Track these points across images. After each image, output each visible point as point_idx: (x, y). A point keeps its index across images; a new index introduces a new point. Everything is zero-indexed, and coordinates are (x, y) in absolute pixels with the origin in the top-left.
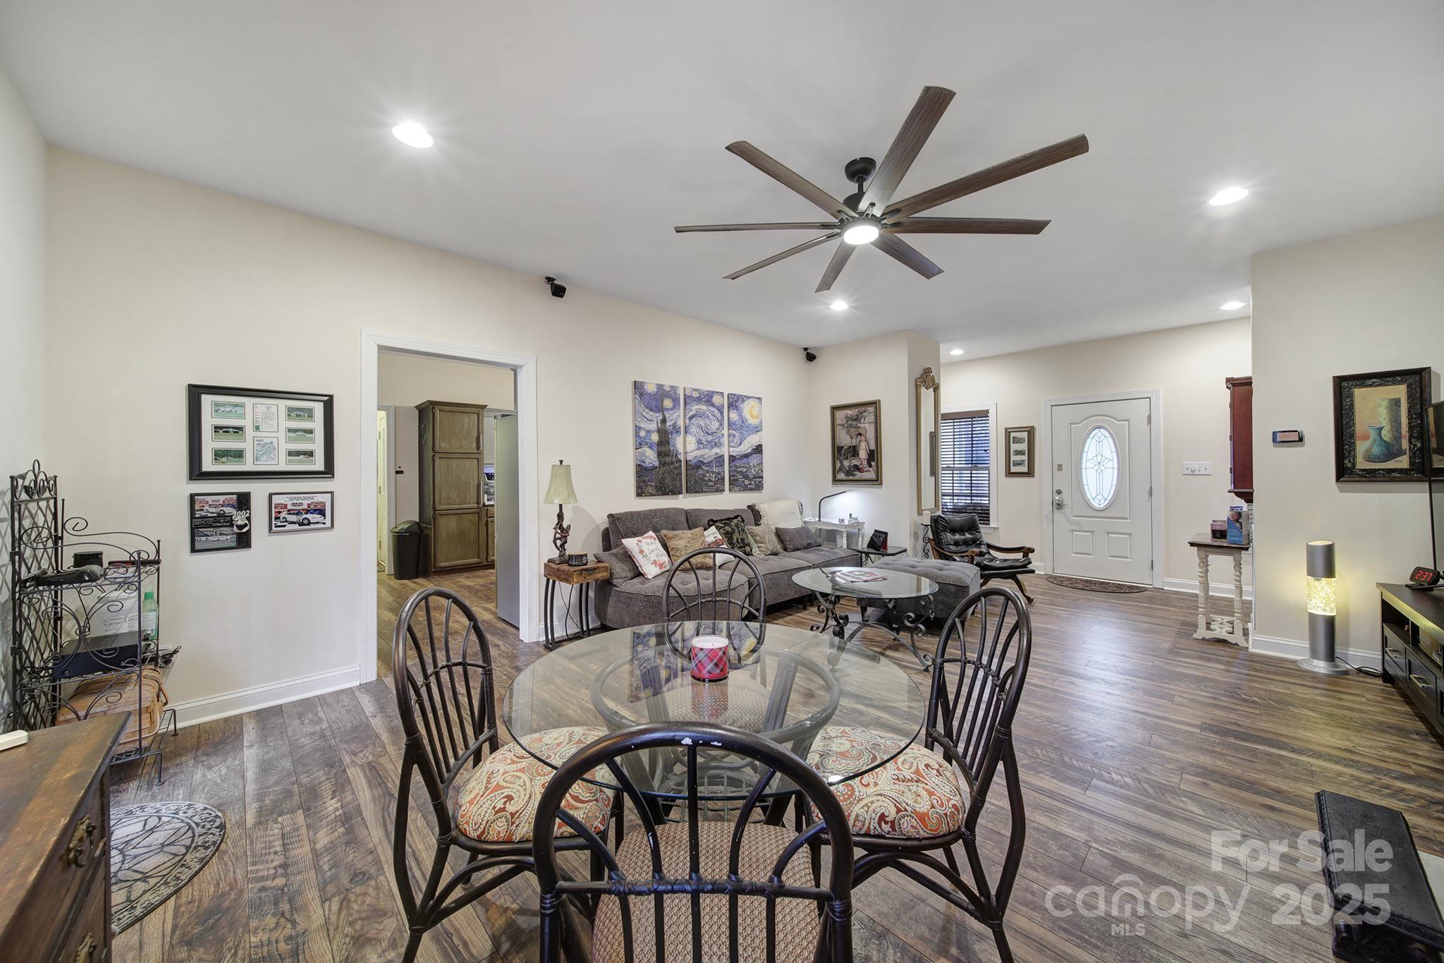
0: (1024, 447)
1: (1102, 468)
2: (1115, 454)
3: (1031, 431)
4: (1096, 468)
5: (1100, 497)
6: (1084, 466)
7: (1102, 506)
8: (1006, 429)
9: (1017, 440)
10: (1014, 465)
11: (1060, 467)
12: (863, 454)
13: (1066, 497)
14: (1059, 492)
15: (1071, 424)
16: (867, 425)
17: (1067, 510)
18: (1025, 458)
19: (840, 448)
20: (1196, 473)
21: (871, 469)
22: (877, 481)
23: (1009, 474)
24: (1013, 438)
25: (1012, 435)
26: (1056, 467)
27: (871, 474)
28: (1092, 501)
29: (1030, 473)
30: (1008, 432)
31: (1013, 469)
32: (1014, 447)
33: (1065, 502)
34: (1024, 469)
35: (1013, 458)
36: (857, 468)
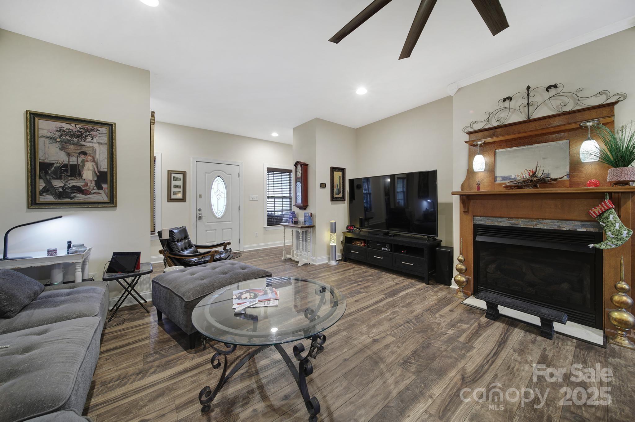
0: (180, 183)
1: (220, 197)
2: (225, 190)
3: (184, 174)
4: (218, 197)
5: (219, 212)
6: (212, 196)
7: (220, 216)
8: (169, 171)
9: (175, 179)
10: (174, 194)
11: (200, 196)
12: (88, 174)
13: (203, 213)
14: (200, 210)
15: (206, 173)
16: (96, 146)
17: (203, 219)
18: (181, 190)
19: (45, 167)
20: (254, 200)
21: (101, 191)
22: (112, 202)
23: (170, 199)
24: (174, 177)
25: (173, 175)
26: (198, 196)
27: (103, 197)
28: (215, 214)
29: (183, 200)
30: (170, 173)
31: (173, 197)
32: (174, 183)
33: (203, 215)
34: (180, 196)
35: (173, 190)
36: (78, 189)
